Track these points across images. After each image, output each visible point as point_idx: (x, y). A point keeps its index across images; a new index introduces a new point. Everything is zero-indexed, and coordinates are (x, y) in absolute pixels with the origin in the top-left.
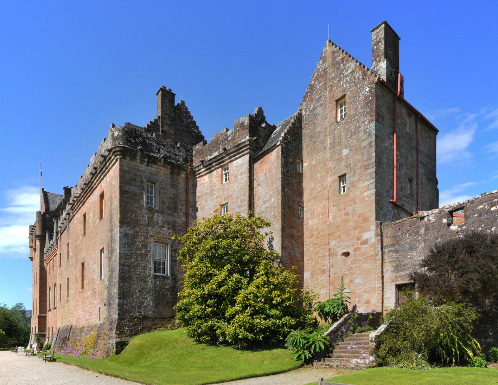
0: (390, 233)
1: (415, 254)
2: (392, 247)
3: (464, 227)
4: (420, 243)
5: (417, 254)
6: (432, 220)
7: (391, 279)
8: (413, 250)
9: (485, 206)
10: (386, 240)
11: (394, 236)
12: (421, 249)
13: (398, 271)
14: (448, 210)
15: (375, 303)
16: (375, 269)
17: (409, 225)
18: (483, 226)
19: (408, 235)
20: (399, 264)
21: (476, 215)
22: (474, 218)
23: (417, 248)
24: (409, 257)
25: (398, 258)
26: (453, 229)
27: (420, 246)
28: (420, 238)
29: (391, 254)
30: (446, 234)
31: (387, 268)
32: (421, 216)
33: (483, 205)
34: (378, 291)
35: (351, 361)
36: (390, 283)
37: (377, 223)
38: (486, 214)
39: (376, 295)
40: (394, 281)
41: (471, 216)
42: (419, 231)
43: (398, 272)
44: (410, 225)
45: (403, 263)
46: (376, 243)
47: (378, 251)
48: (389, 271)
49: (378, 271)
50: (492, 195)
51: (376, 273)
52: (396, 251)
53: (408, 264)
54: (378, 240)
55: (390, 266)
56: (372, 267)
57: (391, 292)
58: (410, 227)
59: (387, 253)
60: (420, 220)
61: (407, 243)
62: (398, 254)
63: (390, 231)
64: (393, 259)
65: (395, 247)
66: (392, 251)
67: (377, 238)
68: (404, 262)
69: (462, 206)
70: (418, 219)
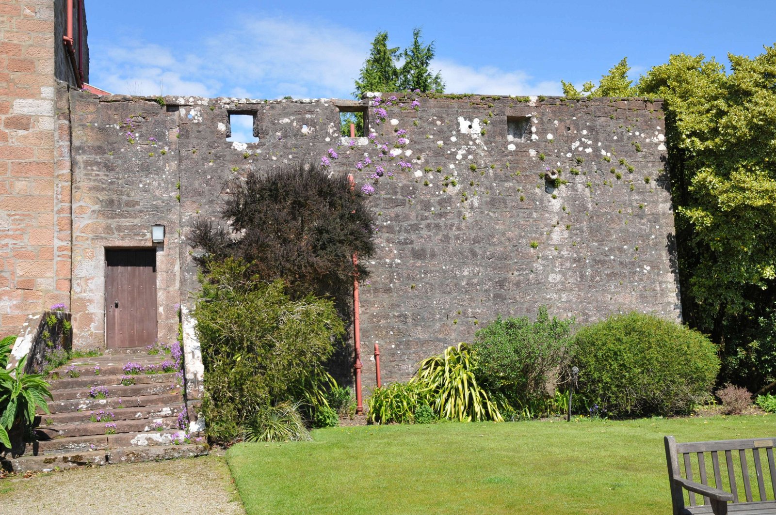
0: (90, 119)
1: (155, 184)
2: (96, 154)
3: (259, 151)
4: (167, 161)
5: (159, 185)
6: (196, 117)
7: (93, 231)
8: (151, 173)
9: (292, 121)
10: (81, 132)
11: (102, 129)
12: (170, 174)
13: (113, 215)
14: (228, 106)
15: (51, 288)
16: (51, 198)
17: (140, 112)
18: (290, 157)
19: (137, 135)
20: (115, 197)
21: (279, 134)
22: (274, 138)
23: (159, 171)
24: (141, 186)
25: (112, 183)
26: (239, 150)
27: (168, 168)
28: (166, 148)
29: (93, 170)
30: (225, 155)
31: (82, 203)
32: (171, 103)
33: (289, 119)
34: (59, 259)
35: (132, 442)
36: (89, 242)
37: (59, 84)
38: (294, 136)
39: (55, 267)
40: (102, 238)
41: (271, 133)
42: (164, 133)
43: (113, 218)
44: (144, 115)
45: (125, 197)
46: (56, 134)
47: (61, 156)
48: (88, 211)
49: (60, 206)
50: (302, 105)
51: (56, 209)
52: (109, 168)
53: (137, 203)
54: (61, 128)
55: (90, 199)
56: (43, 194)
57: (93, 263)
58: (143, 120)
59: (82, 166)
60: (168, 110)
61: (136, 153)
62: (112, 174)
63: (91, 113)
64: (100, 184)
65: (106, 156)
66: (98, 164)
67: (60, 122)
68: (128, 195)
69: (254, 107)
70: (163, 105)
